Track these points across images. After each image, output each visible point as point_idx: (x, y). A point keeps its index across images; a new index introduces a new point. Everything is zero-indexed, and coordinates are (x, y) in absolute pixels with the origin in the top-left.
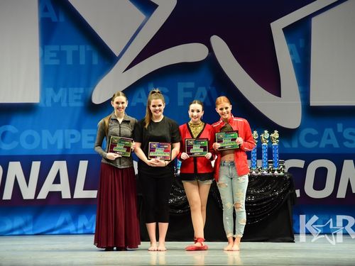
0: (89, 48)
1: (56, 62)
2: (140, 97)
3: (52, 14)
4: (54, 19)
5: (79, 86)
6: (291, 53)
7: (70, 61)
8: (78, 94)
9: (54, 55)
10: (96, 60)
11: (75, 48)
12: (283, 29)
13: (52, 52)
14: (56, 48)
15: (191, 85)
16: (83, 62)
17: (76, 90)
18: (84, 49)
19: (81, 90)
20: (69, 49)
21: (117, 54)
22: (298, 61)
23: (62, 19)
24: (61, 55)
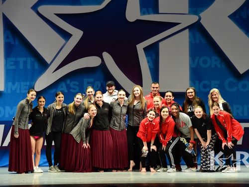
0: (33, 59)
1: (13, 67)
2: (62, 87)
3: (11, 40)
4: (13, 43)
5: (27, 81)
6: (148, 62)
7: (21, 66)
8: (26, 85)
9: (12, 63)
10: (36, 66)
11: (24, 59)
12: (144, 49)
13: (11, 61)
14: (13, 59)
15: (91, 80)
16: (29, 67)
17: (25, 83)
18: (30, 60)
19: (28, 83)
20: (21, 60)
21: (49, 63)
22: (152, 67)
23: (17, 43)
24: (16, 63)
